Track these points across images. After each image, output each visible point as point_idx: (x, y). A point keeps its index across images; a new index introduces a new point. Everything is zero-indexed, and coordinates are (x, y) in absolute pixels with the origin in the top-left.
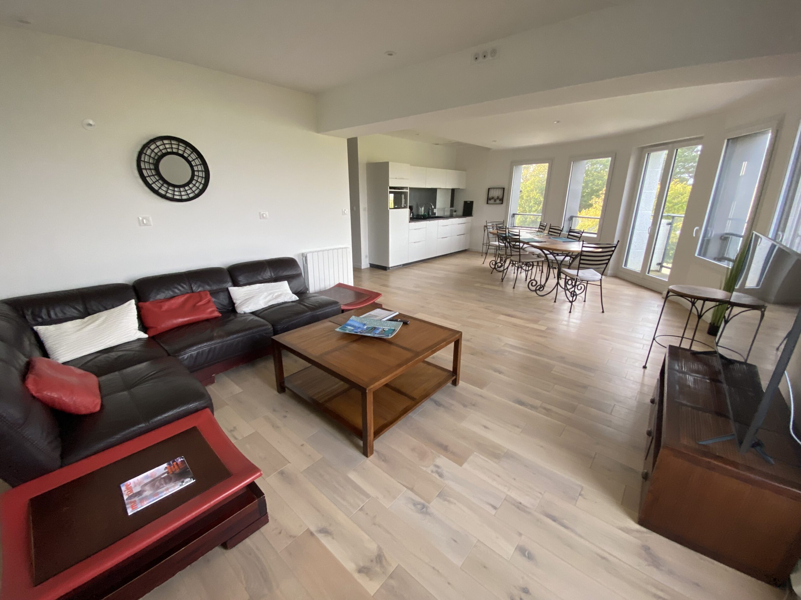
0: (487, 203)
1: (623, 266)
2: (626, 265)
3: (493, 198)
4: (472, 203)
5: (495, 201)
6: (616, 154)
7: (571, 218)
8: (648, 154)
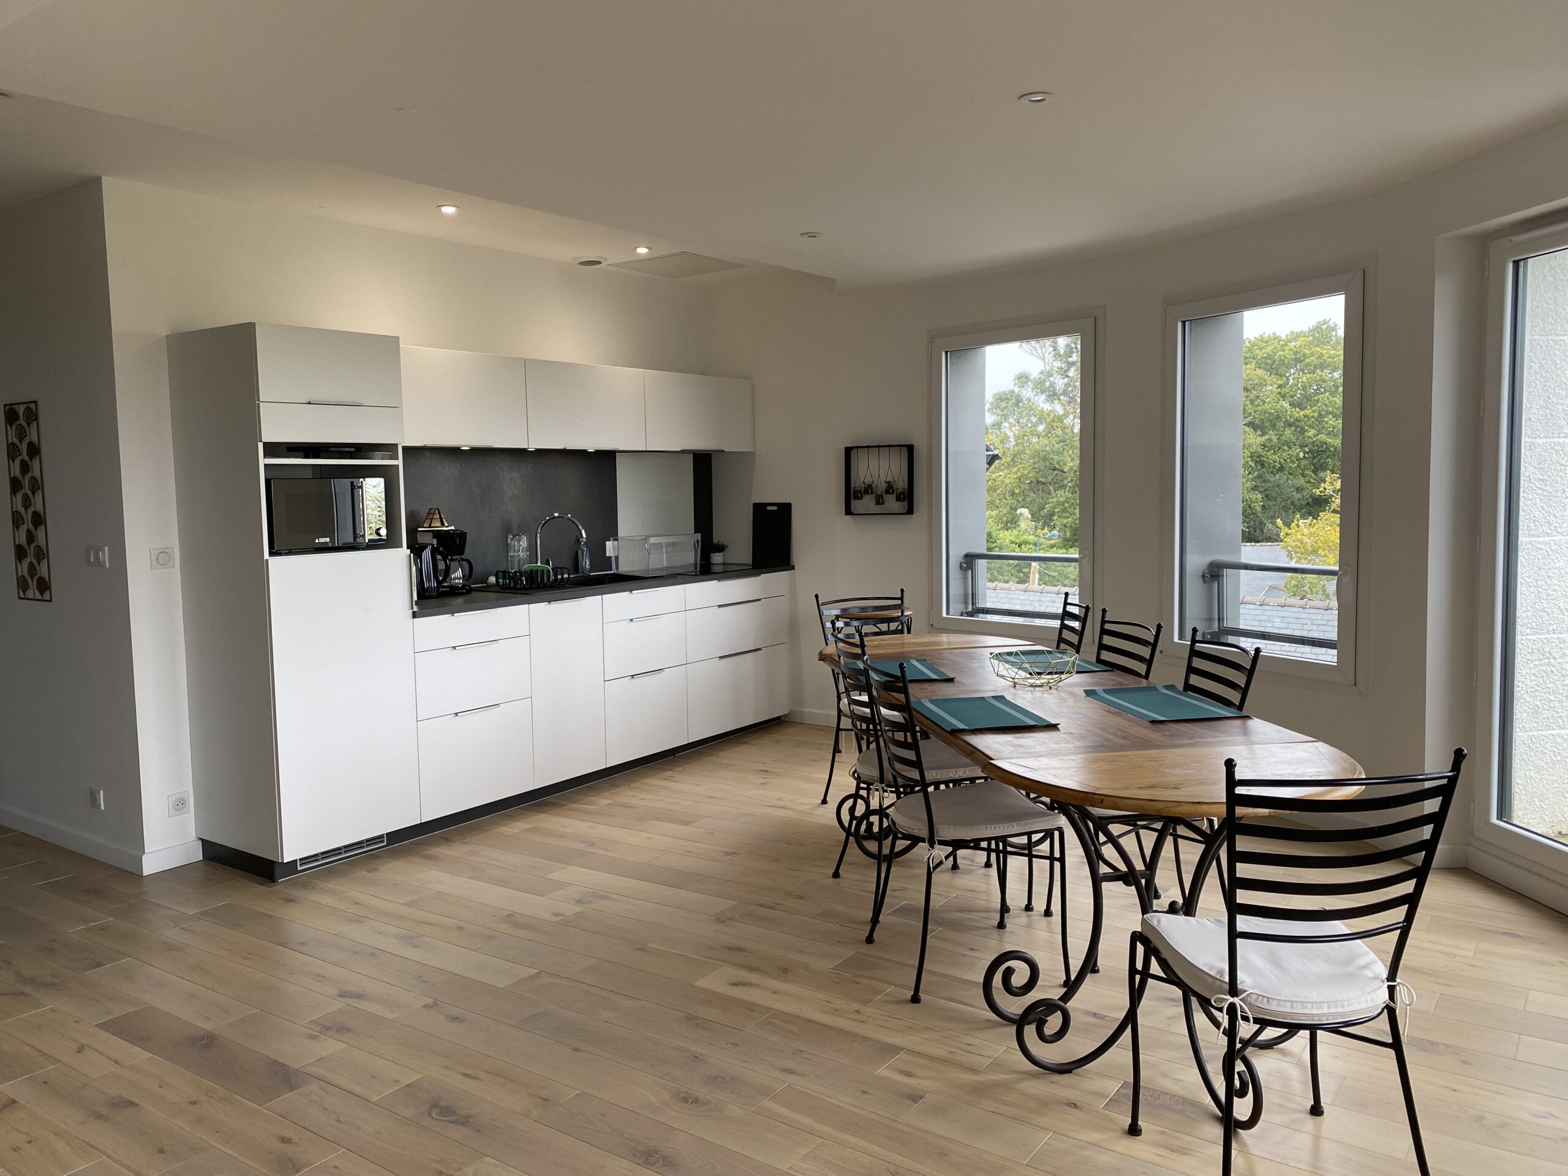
0: (848, 511)
1: (1494, 820)
2: (1504, 810)
3: (868, 489)
4: (785, 510)
5: (879, 501)
6: (1364, 271)
7: (1214, 573)
8: (1516, 263)
